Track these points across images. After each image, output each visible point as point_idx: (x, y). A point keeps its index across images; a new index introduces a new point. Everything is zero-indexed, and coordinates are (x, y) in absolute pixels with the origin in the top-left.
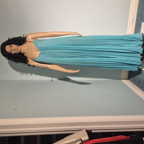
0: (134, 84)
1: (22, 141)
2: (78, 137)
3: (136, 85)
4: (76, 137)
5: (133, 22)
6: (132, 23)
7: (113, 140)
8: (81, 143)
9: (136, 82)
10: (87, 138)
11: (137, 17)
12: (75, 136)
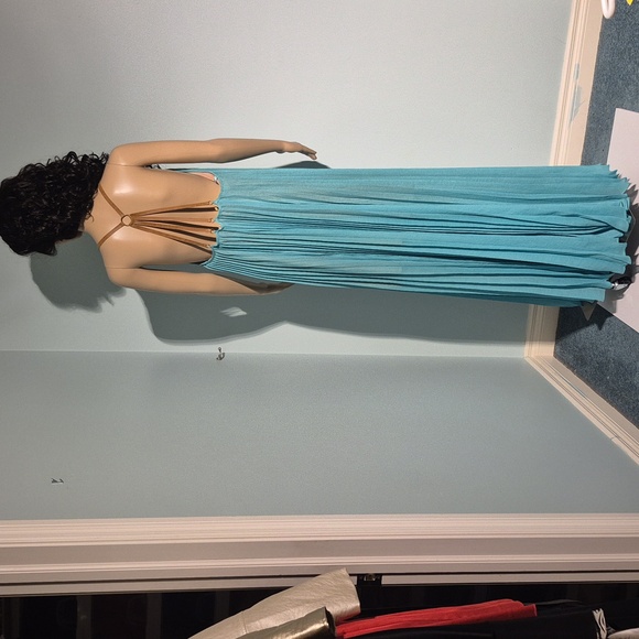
0: (581, 376)
1: (83, 617)
2: (315, 601)
3: (588, 382)
4: (308, 602)
5: (579, 105)
6: (574, 112)
7: (465, 617)
8: (325, 627)
9: (588, 368)
10: (353, 604)
11: (594, 83)
12: (302, 597)
